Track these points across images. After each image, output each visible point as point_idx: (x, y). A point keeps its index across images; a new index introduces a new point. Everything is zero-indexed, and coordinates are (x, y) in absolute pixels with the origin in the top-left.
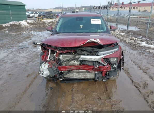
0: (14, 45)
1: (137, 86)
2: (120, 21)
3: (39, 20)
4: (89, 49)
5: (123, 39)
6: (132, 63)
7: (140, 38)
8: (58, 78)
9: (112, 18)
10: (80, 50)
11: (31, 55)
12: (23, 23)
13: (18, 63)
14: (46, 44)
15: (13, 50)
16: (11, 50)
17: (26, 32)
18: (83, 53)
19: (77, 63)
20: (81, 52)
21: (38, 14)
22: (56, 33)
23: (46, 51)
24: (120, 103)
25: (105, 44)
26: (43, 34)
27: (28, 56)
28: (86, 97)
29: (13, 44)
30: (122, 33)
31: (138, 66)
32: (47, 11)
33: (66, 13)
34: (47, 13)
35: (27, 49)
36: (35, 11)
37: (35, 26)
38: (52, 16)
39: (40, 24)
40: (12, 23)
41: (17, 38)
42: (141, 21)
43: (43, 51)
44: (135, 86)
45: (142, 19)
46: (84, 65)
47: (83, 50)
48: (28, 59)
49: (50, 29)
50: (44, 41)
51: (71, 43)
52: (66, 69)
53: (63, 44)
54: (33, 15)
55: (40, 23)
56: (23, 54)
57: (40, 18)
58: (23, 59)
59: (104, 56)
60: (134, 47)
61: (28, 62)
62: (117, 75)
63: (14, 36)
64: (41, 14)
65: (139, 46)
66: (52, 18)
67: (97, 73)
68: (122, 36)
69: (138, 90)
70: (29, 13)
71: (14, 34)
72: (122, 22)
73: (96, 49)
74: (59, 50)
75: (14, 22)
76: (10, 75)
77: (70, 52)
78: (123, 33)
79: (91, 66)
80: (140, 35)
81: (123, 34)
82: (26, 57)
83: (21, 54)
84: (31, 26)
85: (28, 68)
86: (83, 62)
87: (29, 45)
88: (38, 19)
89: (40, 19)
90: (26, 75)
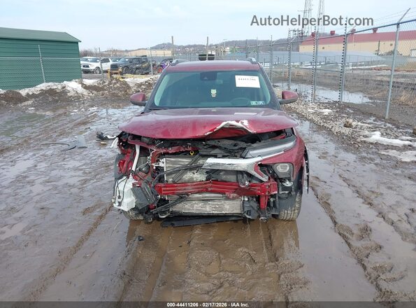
0: (50, 140)
1: (345, 233)
2: (324, 81)
3: (112, 78)
4: (227, 143)
5: (325, 125)
6: (341, 181)
7: (369, 121)
8: (157, 214)
9: (302, 73)
10: (205, 147)
11: (91, 163)
12: (73, 86)
13: (60, 183)
14: (129, 134)
15: (49, 153)
16: (42, 152)
17: (80, 110)
18: (213, 152)
19: (199, 177)
20: (209, 150)
21: (111, 62)
22: (153, 108)
23: (129, 150)
24: (300, 270)
25: (260, 131)
26: (123, 112)
27: (84, 167)
28: (222, 256)
29: (47, 139)
30: (324, 110)
31: (354, 189)
32: (133, 55)
33: (177, 62)
34: (134, 61)
35: (82, 150)
36: (101, 54)
37: (103, 95)
38: (148, 68)
39: (115, 89)
40: (43, 86)
41: (57, 125)
42: (379, 78)
43: (122, 150)
44: (340, 234)
45: (383, 72)
46: (217, 182)
47: (214, 147)
48: (85, 173)
49: (140, 100)
50: (125, 127)
51: (184, 131)
52: (174, 190)
53: (166, 132)
54: (98, 64)
55: (115, 86)
56: (72, 162)
57: (116, 73)
58: (73, 173)
59: (260, 159)
60: (351, 145)
61: (86, 181)
62: (297, 206)
63: (49, 120)
64: (118, 62)
65: (365, 142)
66: (147, 74)
67: (246, 199)
68: (324, 118)
69: (346, 241)
70: (86, 60)
71: (48, 113)
72: (328, 81)
73: (243, 144)
74: (158, 147)
75: (50, 84)
76: (44, 211)
77: (183, 152)
78: (327, 110)
79: (231, 184)
80: (371, 115)
81: (327, 112)
82: (81, 170)
83: (69, 163)
84: (91, 94)
85: (86, 194)
86: (213, 175)
87: (87, 140)
88: (109, 77)
89: (115, 76)
90: (81, 210)
